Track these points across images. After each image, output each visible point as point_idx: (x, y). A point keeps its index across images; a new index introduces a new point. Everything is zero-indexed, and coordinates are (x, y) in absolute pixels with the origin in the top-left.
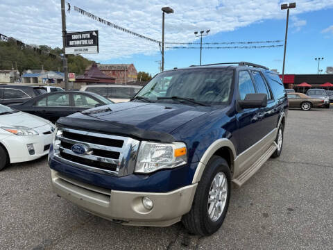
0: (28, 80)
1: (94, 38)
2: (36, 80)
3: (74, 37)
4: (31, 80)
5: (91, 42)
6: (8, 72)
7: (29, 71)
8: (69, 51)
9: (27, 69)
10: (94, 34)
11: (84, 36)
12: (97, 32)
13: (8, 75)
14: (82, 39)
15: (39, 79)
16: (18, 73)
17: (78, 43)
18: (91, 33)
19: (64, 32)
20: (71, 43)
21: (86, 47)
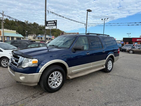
0: (39, 38)
1: (55, 23)
2: (41, 38)
3: (49, 23)
4: (40, 38)
5: (54, 24)
6: (32, 35)
7: (40, 35)
8: (47, 28)
9: (39, 34)
10: (55, 21)
11: (52, 22)
12: (56, 21)
13: (32, 36)
14: (51, 23)
15: (43, 38)
16: (36, 35)
17: (50, 25)
18: (54, 21)
19: (46, 21)
20: (48, 25)
21: (53, 27)
